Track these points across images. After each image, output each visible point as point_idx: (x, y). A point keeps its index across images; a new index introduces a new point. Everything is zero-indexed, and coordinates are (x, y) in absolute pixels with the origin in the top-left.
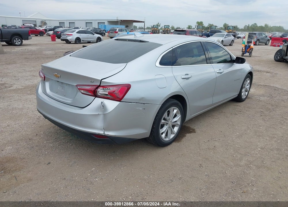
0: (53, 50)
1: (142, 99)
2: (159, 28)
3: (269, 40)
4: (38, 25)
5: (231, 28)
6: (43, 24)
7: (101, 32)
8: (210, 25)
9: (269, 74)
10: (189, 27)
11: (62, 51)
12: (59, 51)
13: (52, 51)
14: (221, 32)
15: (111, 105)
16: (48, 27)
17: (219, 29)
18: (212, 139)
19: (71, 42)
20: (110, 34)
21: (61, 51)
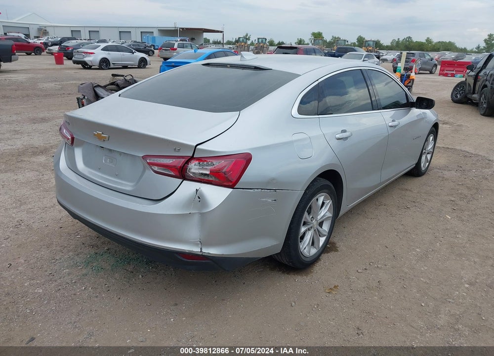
0: (58, 81)
1: (272, 181)
2: (249, 42)
3: (436, 65)
4: (32, 36)
5: (371, 43)
6: (42, 33)
7: (147, 48)
8: (335, 37)
9: (448, 126)
10: (300, 42)
11: (75, 84)
12: (69, 82)
13: (56, 83)
14: (355, 51)
15: (216, 195)
16: (50, 40)
17: (350, 45)
18: (371, 264)
19: (92, 66)
20: (163, 52)
21: (72, 84)
